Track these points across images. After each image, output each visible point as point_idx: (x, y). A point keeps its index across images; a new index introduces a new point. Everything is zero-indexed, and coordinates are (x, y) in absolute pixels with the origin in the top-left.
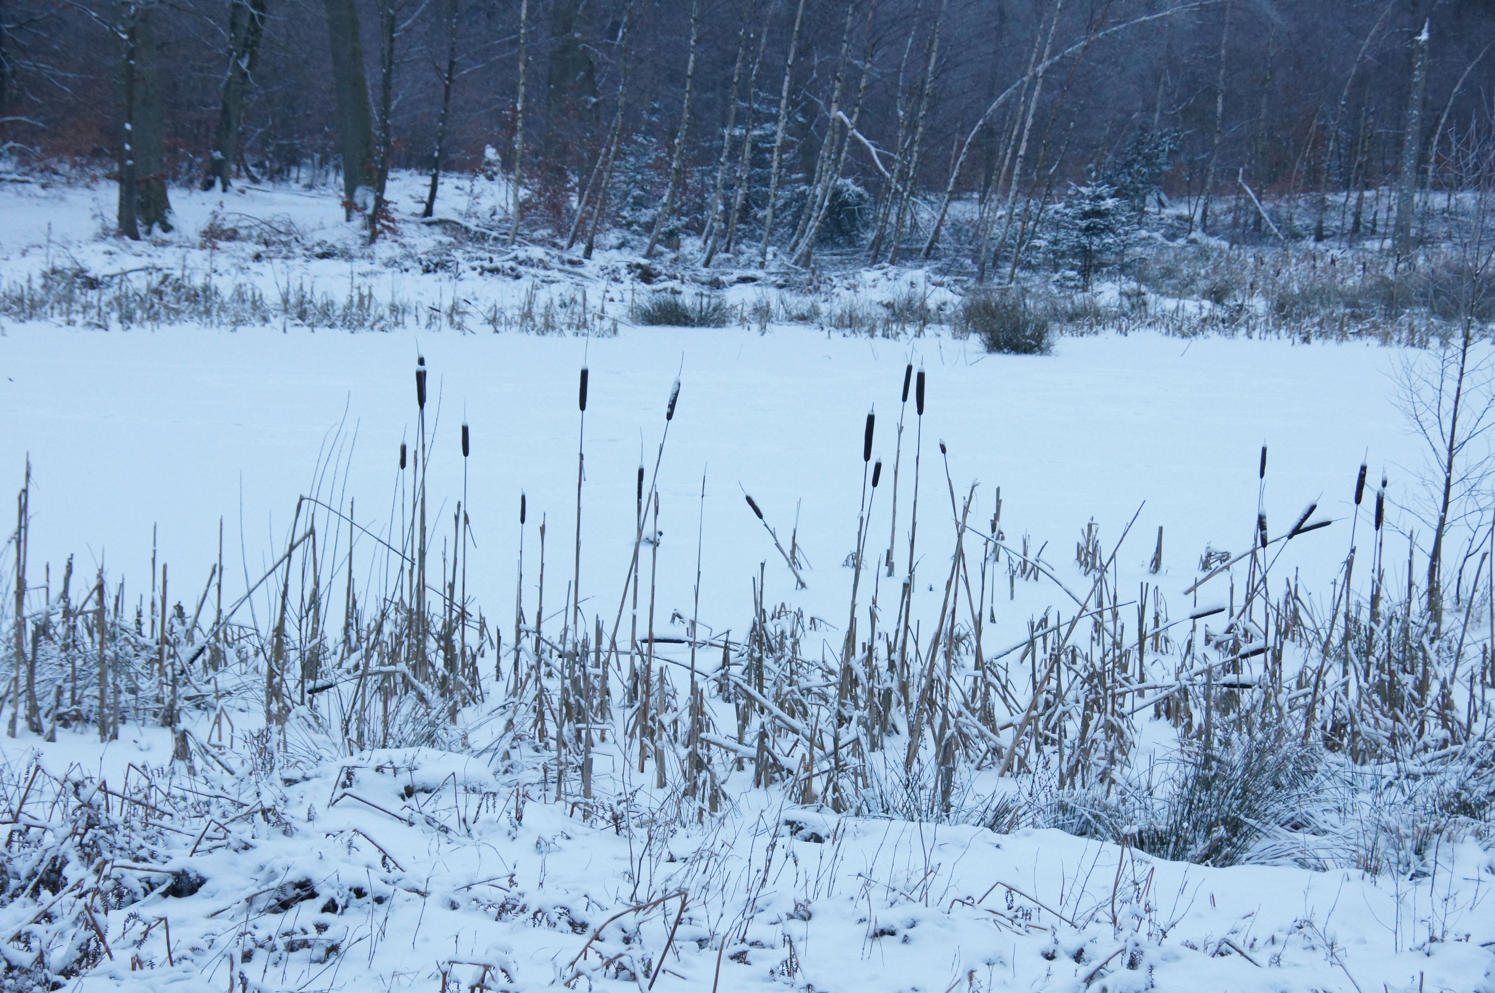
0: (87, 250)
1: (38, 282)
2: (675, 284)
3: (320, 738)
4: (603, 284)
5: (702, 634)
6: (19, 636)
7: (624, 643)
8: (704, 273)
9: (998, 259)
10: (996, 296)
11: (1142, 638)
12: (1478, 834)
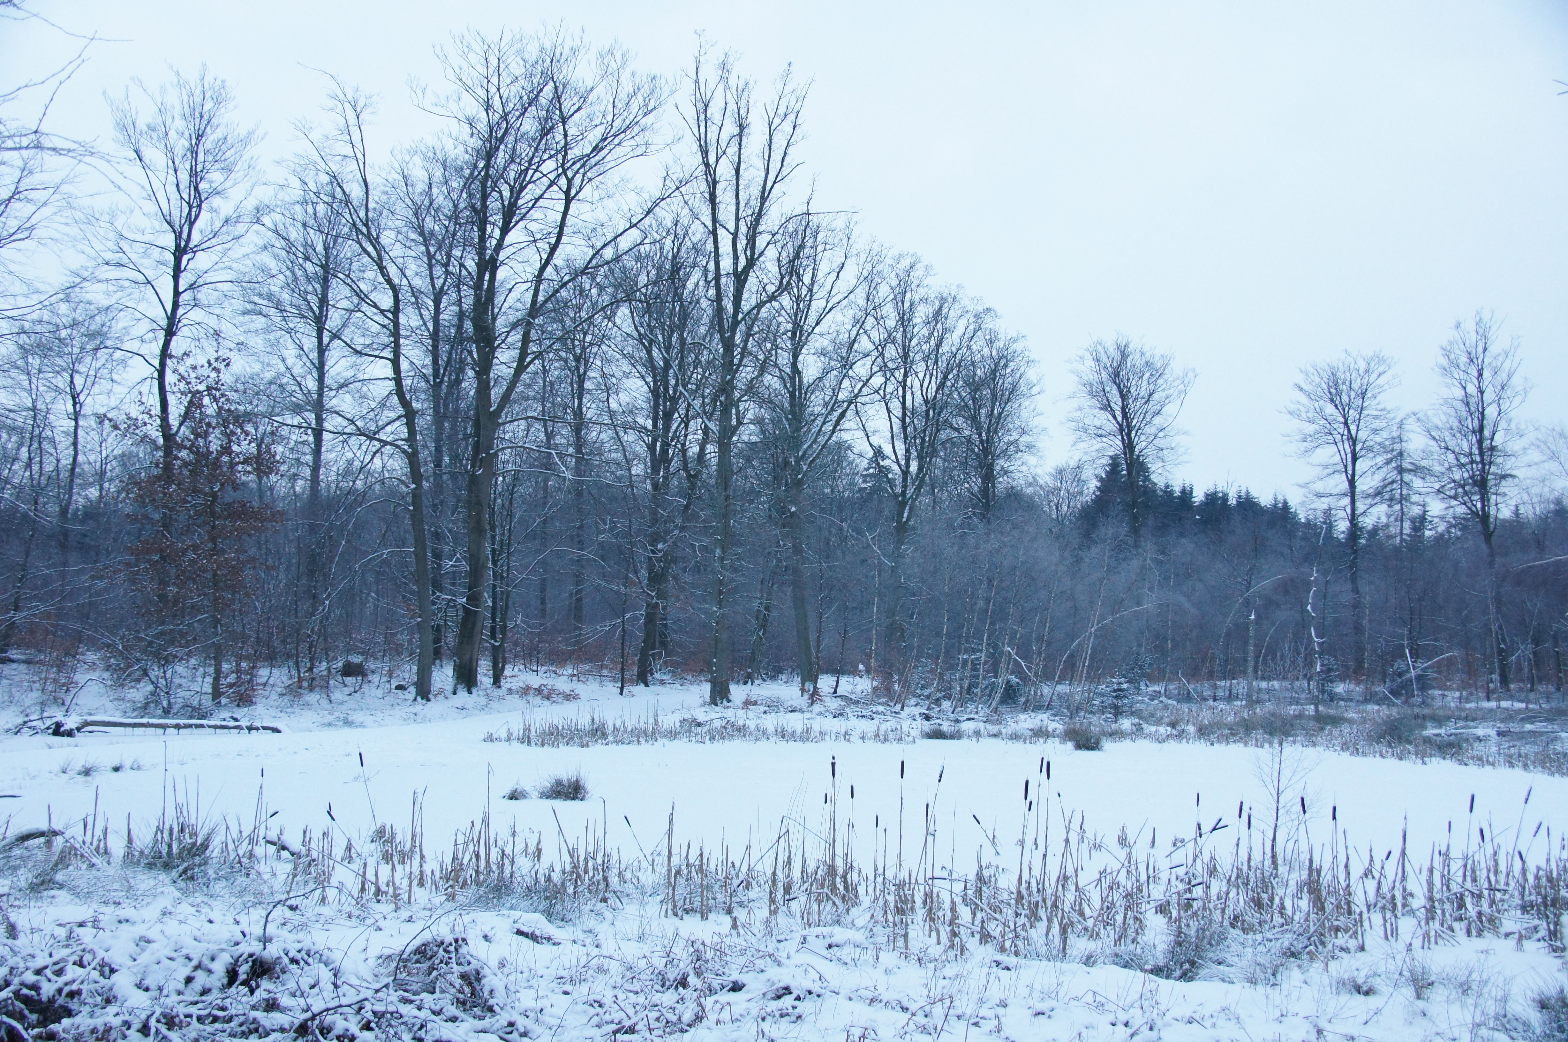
0: (697, 710)
1: (678, 724)
2: (939, 721)
3: (791, 921)
4: (909, 721)
5: (955, 876)
6: (669, 875)
7: (921, 880)
8: (952, 717)
9: (1078, 709)
10: (1078, 725)
11: (1148, 878)
12: (1299, 966)
